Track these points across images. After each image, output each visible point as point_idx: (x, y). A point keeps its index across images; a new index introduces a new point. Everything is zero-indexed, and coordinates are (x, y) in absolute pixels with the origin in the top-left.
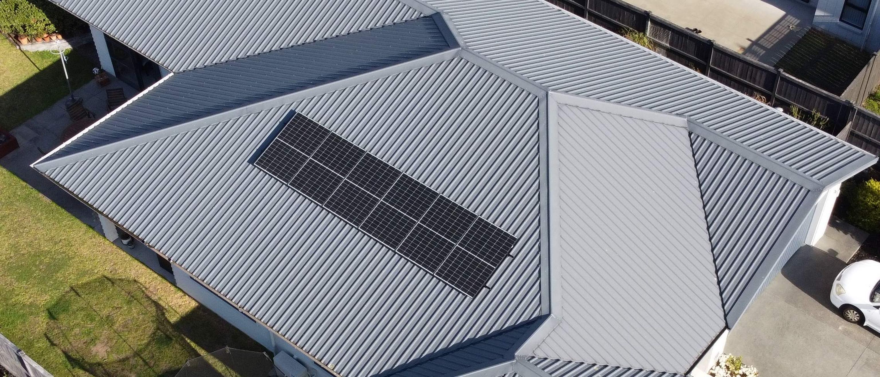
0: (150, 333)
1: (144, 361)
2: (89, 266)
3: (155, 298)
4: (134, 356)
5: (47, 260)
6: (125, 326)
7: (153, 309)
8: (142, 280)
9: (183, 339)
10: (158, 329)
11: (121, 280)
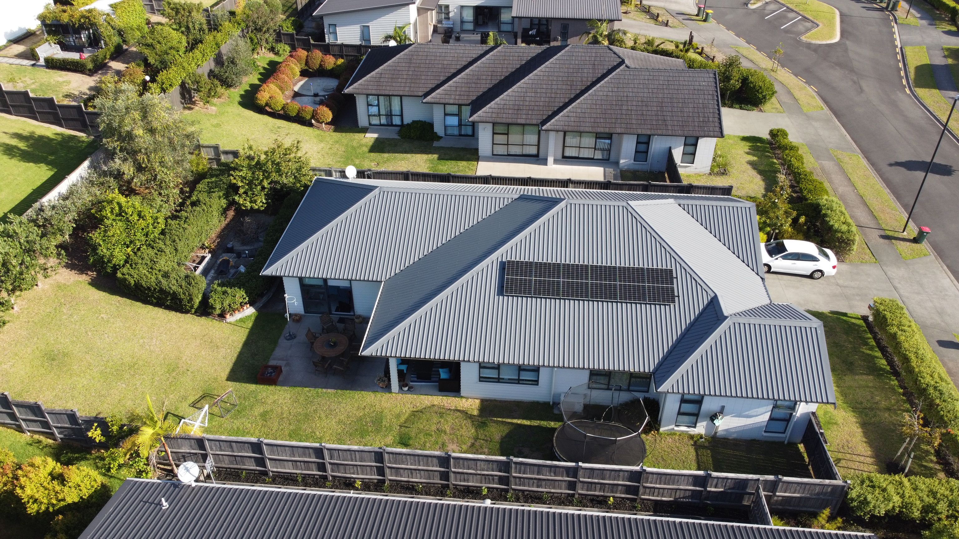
0: (470, 425)
1: (483, 440)
2: (397, 411)
3: (453, 408)
4: (476, 441)
5: (368, 419)
6: (453, 429)
7: (458, 414)
8: (436, 403)
9: (491, 420)
10: (473, 421)
11: (425, 408)
